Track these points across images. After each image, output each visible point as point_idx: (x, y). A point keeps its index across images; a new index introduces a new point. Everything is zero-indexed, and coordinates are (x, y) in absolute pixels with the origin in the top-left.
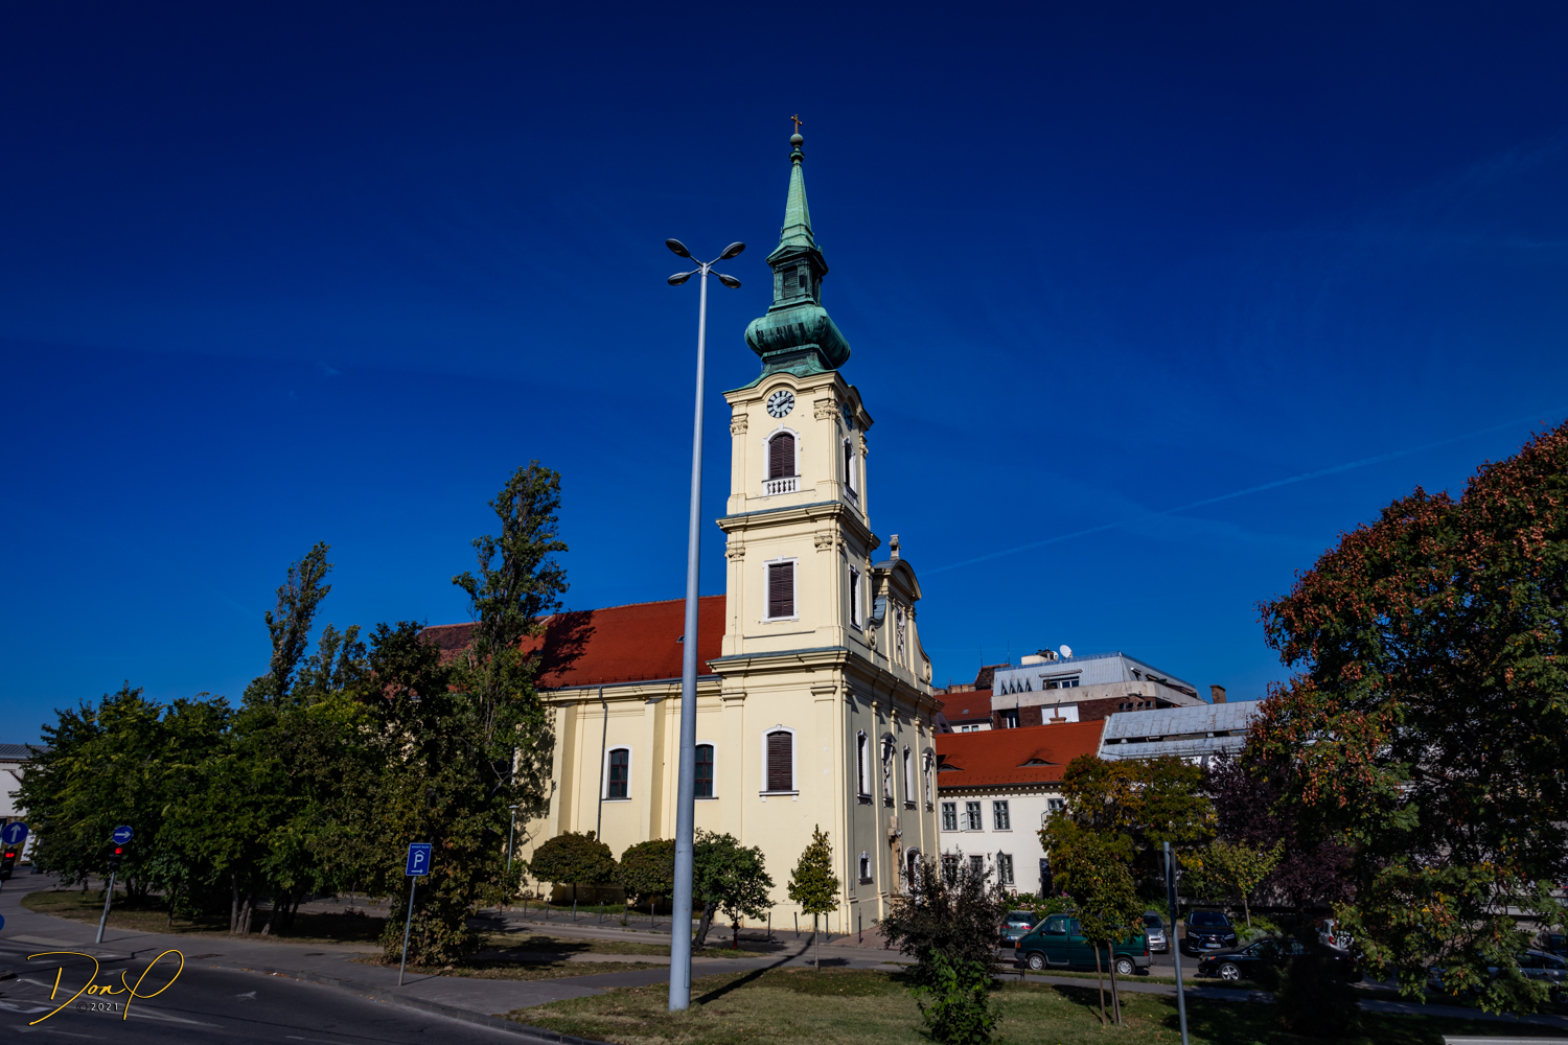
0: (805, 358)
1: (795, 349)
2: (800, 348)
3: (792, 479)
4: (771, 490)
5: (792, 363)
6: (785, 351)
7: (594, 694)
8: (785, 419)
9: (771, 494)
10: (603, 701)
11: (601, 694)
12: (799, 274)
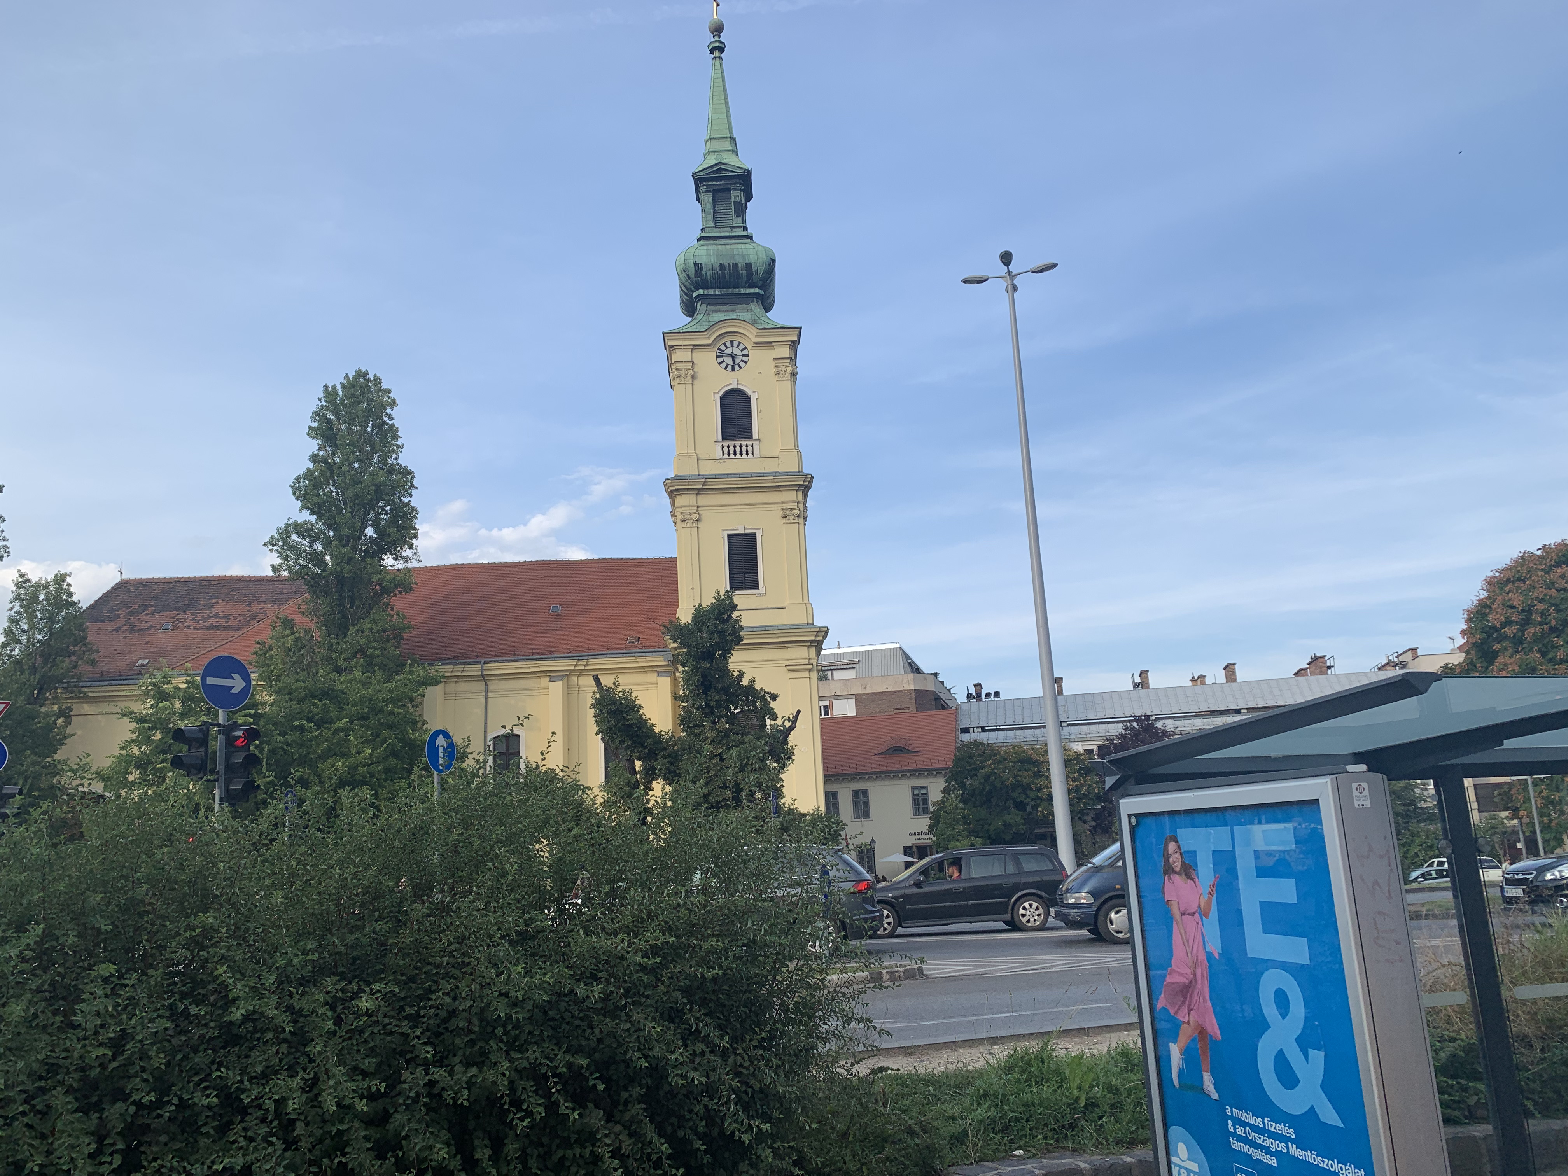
0: (747, 303)
1: (736, 291)
2: (742, 291)
3: (750, 443)
4: (726, 452)
5: (733, 307)
6: (724, 291)
7: (474, 670)
8: (738, 373)
9: (726, 456)
10: (484, 678)
11: (482, 670)
12: (733, 200)
